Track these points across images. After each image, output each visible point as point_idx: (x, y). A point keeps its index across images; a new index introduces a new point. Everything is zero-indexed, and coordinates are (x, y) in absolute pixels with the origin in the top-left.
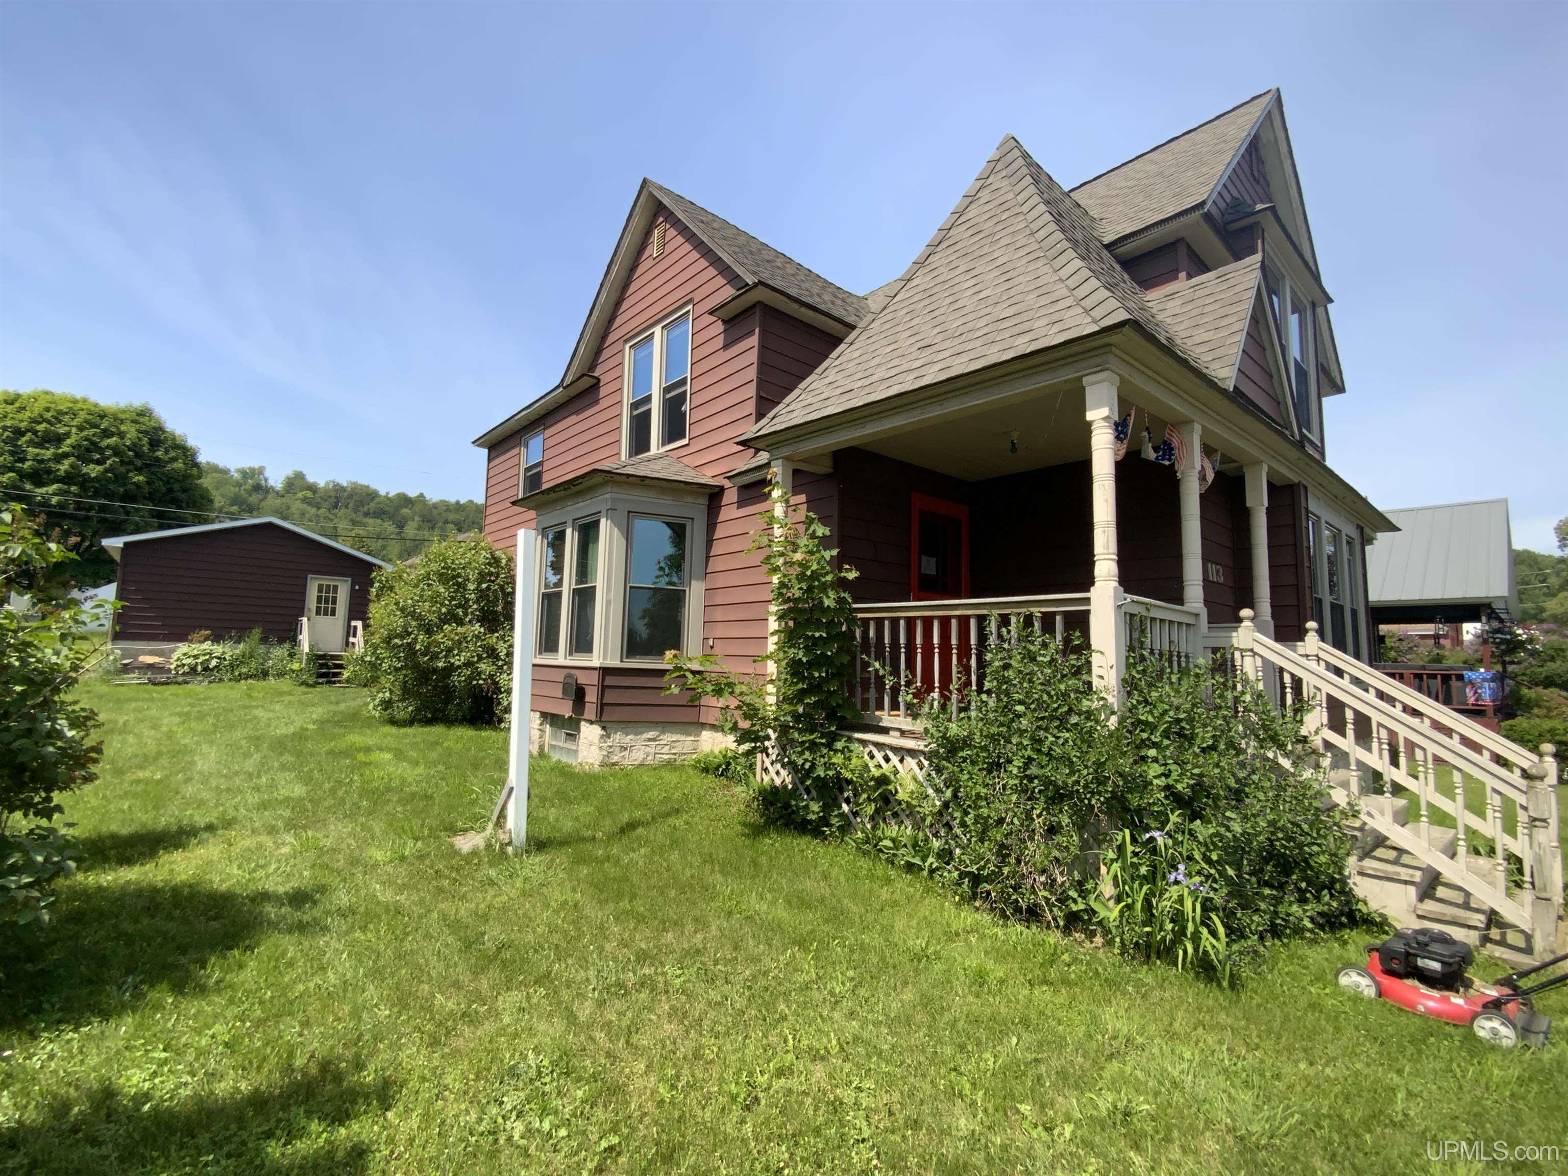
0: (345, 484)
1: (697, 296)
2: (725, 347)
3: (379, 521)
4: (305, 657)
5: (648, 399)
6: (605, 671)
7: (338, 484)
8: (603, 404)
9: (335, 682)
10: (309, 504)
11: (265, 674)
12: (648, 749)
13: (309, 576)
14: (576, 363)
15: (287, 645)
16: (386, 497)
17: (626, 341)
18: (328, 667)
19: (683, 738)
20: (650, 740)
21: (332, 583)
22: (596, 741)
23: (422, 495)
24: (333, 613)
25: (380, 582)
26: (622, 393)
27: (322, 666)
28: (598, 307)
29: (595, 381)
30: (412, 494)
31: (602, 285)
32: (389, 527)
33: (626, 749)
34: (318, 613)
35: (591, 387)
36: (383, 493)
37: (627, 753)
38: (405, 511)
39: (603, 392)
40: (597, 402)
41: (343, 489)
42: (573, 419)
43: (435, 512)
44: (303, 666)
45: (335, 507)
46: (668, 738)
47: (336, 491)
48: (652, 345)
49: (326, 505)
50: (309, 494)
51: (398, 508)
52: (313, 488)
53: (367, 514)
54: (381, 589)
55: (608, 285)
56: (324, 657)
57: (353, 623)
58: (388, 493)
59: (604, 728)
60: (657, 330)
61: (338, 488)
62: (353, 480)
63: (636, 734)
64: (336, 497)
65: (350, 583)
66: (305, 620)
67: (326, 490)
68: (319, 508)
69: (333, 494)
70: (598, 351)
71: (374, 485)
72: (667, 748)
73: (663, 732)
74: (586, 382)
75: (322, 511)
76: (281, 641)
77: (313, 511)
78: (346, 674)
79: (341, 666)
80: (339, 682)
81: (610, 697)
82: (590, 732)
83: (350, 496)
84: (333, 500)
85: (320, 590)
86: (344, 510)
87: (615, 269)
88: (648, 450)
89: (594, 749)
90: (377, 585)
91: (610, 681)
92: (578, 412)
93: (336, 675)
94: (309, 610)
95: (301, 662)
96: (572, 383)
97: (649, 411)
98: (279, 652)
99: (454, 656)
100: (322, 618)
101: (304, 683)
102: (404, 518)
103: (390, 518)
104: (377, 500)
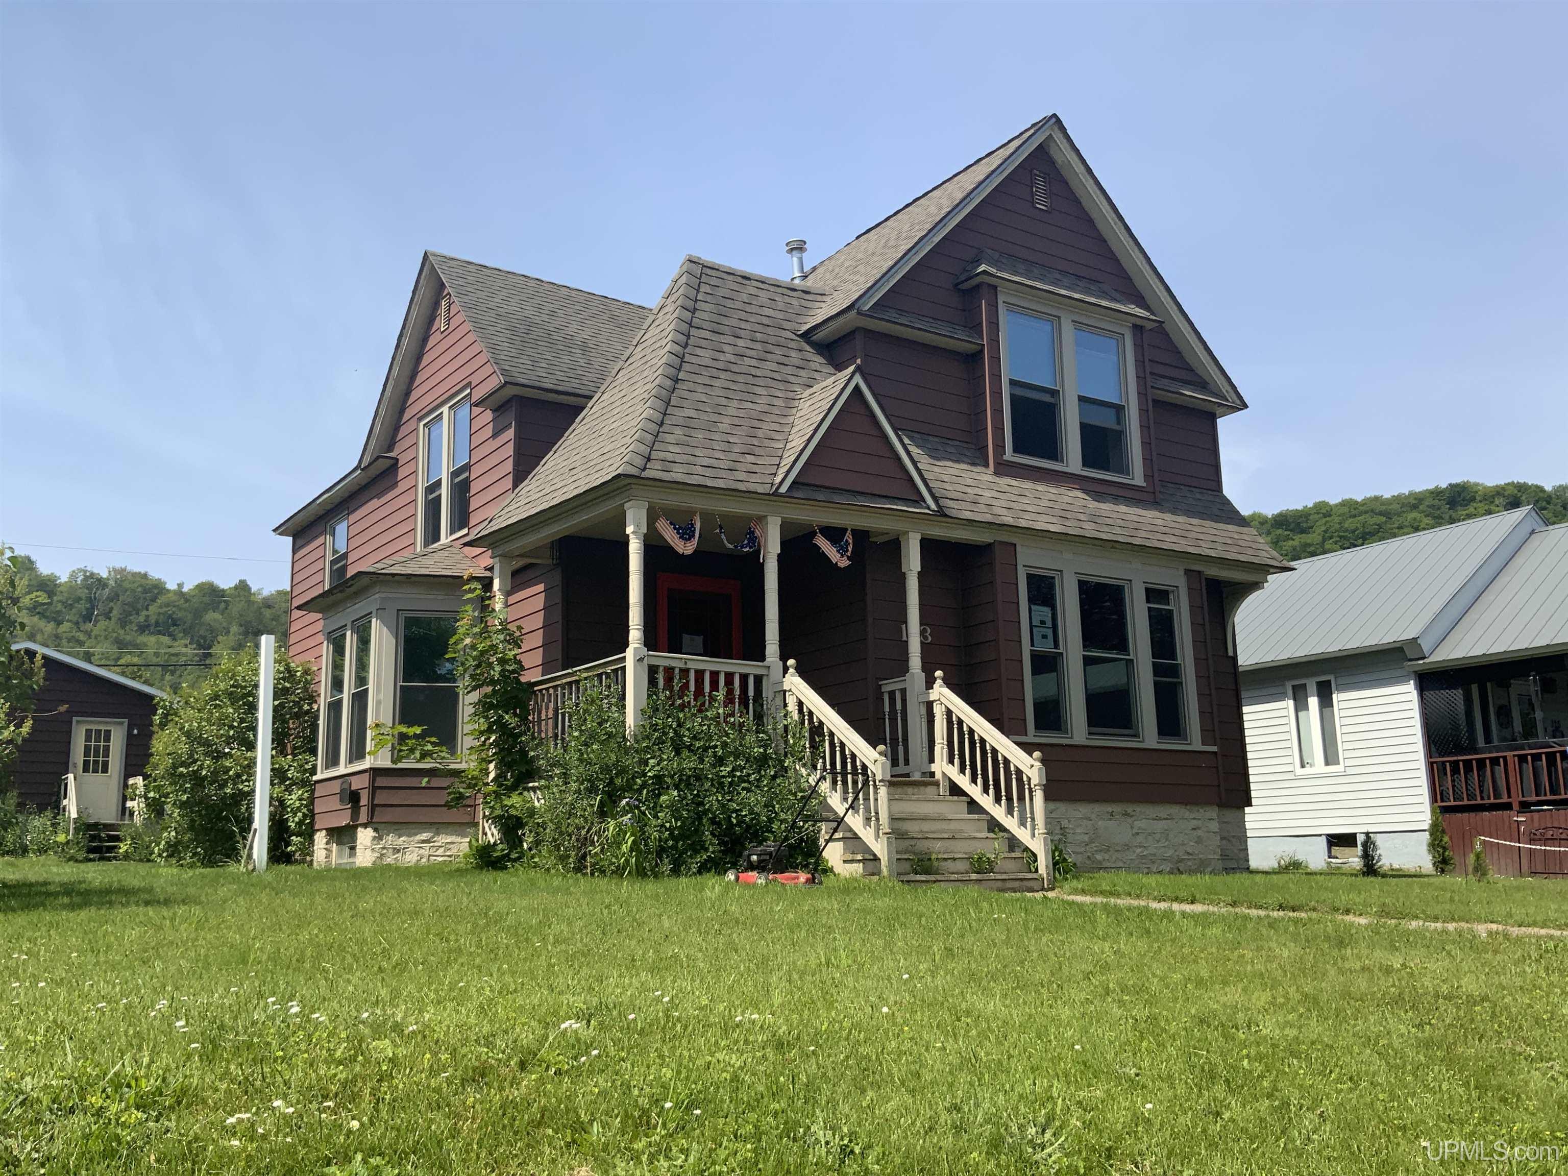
0: (104, 575)
1: (475, 380)
2: (495, 435)
3: (166, 640)
4: (72, 826)
5: (438, 483)
6: (376, 772)
7: (92, 575)
8: (402, 486)
9: (109, 859)
10: (42, 615)
11: (25, 850)
12: (422, 851)
13: (75, 719)
14: (373, 442)
15: (49, 813)
16: (179, 593)
17: (420, 419)
18: (101, 840)
19: (458, 839)
20: (423, 842)
21: (103, 728)
22: (369, 844)
23: (243, 587)
24: (105, 770)
25: (164, 707)
26: (417, 476)
27: (93, 838)
28: (391, 382)
29: (392, 462)
30: (226, 582)
31: (393, 359)
32: (185, 649)
33: (399, 851)
34: (85, 770)
35: (388, 469)
36: (171, 586)
37: (400, 855)
38: (212, 617)
39: (402, 473)
40: (395, 484)
41: (101, 583)
42: (375, 503)
43: (267, 613)
44: (70, 837)
45: (88, 617)
46: (443, 839)
47: (89, 588)
48: (442, 426)
49: (72, 616)
50: (43, 598)
51: (198, 614)
52: (47, 585)
53: (143, 628)
54: (165, 716)
55: (399, 358)
56: (95, 826)
57: (131, 781)
58: (180, 585)
59: (376, 830)
60: (445, 409)
61: (94, 582)
62: (119, 565)
63: (409, 836)
64: (90, 600)
65: (126, 724)
66: (71, 776)
67: (71, 586)
68: (59, 623)
69: (83, 593)
70: (397, 428)
71: (155, 573)
72: (442, 850)
73: (437, 833)
74: (383, 464)
75: (65, 626)
76: (41, 809)
77: (49, 628)
78: (123, 848)
79: (117, 839)
80: (115, 858)
81: (380, 799)
82: (365, 836)
83: (114, 597)
84: (82, 606)
85: (88, 738)
86: (103, 624)
87: (405, 341)
88: (439, 540)
89: (369, 852)
90: (160, 711)
91: (381, 781)
92: (379, 495)
93: (111, 849)
94: (75, 765)
95: (67, 833)
96: (370, 465)
97: (440, 495)
98: (39, 822)
99: (243, 782)
100: (90, 776)
101: (72, 859)
102: (212, 630)
103: (186, 632)
104: (162, 600)
